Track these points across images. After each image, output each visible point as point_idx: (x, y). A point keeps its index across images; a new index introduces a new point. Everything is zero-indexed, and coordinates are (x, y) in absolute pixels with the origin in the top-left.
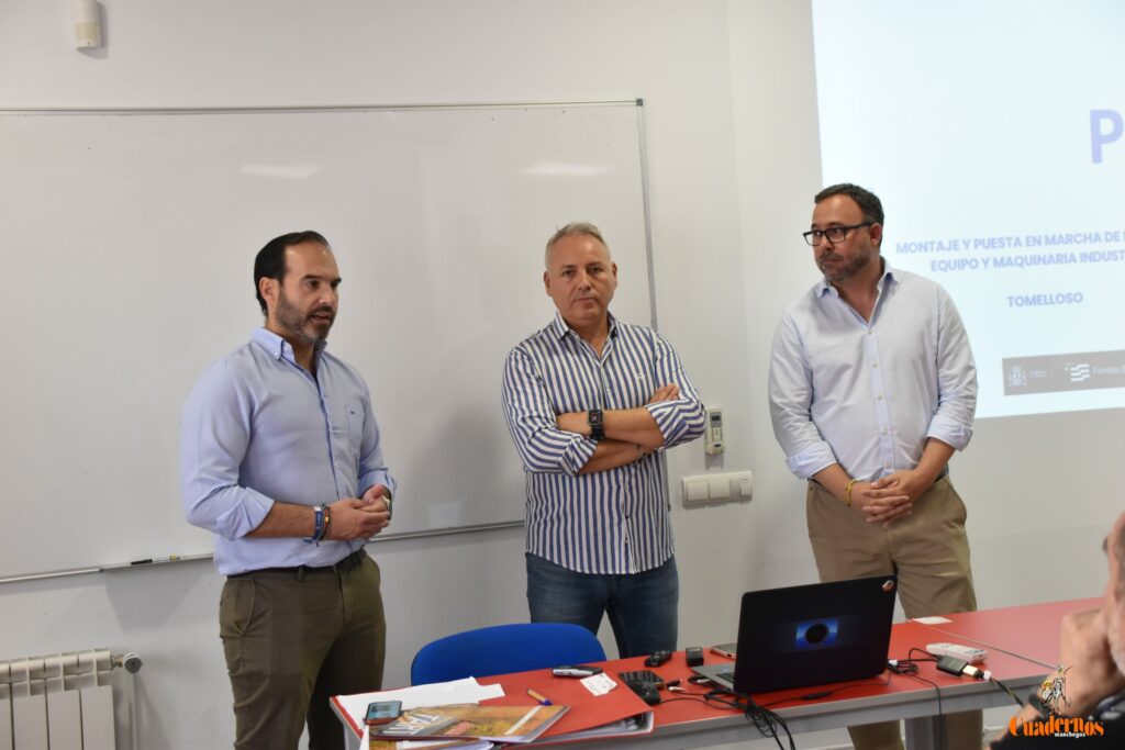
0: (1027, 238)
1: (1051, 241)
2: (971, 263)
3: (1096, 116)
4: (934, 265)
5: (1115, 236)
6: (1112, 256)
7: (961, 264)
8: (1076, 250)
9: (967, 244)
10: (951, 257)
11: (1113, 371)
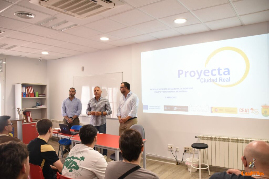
0: (168, 89)
1: (171, 89)
2: (160, 92)
3: (179, 71)
4: (155, 92)
5: (182, 89)
6: (181, 91)
7: (159, 92)
8: (175, 90)
9: (160, 89)
10: (157, 91)
11: (180, 109)
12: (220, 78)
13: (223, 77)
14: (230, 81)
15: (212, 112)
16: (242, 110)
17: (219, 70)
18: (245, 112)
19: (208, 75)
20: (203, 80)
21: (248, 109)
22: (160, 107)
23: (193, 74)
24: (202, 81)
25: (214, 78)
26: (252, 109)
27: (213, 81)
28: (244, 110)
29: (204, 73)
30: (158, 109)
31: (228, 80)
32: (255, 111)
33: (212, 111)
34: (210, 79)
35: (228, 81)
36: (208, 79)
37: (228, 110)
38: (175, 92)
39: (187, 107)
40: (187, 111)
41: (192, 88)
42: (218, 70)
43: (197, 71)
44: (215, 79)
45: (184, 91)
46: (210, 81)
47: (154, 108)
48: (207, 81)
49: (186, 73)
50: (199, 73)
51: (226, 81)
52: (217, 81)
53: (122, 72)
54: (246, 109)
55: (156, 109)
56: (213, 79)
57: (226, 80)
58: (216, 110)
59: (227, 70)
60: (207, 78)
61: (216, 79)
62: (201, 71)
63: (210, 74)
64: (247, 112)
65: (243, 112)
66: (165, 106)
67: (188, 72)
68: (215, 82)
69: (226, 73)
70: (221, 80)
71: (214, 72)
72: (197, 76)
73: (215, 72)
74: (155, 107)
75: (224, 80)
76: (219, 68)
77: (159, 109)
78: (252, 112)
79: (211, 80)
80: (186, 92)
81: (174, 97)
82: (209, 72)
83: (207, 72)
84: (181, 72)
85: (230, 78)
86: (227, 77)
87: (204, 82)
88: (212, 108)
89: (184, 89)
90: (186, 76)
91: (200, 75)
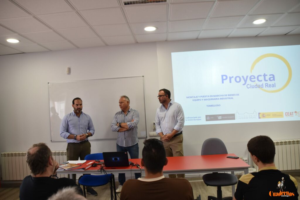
0: (210, 96)
1: (215, 96)
2: (200, 100)
4: (193, 100)
5: (226, 95)
6: (226, 98)
7: (198, 100)
8: (219, 97)
9: (199, 97)
10: (196, 99)
11: (225, 117)
12: (266, 84)
13: (269, 82)
14: (275, 87)
15: (259, 118)
16: (287, 114)
17: (265, 75)
18: (290, 115)
19: (255, 81)
20: (250, 86)
21: (293, 112)
22: (200, 117)
23: (238, 79)
24: (248, 87)
25: (260, 83)
26: (296, 112)
27: (259, 87)
28: (289, 113)
29: (250, 79)
30: (198, 120)
31: (273, 85)
32: (298, 114)
33: (260, 116)
34: (256, 84)
35: (274, 87)
36: (255, 85)
37: (275, 115)
38: (218, 99)
39: (233, 115)
40: (234, 119)
41: (238, 95)
42: (263, 76)
43: (243, 77)
44: (261, 85)
45: (229, 98)
46: (256, 87)
47: (193, 119)
48: (253, 87)
49: (230, 78)
50: (245, 78)
51: (272, 87)
52: (263, 87)
53: (143, 76)
54: (291, 113)
55: (196, 120)
56: (260, 85)
57: (272, 85)
58: (264, 116)
59: (272, 76)
60: (253, 84)
61: (263, 85)
62: (247, 77)
63: (256, 80)
64: (291, 115)
65: (288, 115)
66: (207, 116)
67: (233, 77)
68: (262, 87)
69: (272, 79)
70: (267, 86)
71: (260, 78)
72: (243, 82)
74: (195, 118)
75: (270, 86)
76: (265, 74)
77: (200, 120)
78: (296, 115)
79: (258, 86)
80: (232, 98)
81: (218, 105)
82: (255, 78)
83: (252, 77)
84: (224, 77)
85: (275, 83)
86: (273, 82)
87: (251, 88)
88: (259, 114)
89: (229, 95)
90: (230, 82)
91: (246, 81)
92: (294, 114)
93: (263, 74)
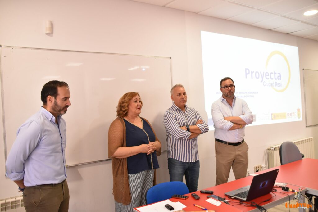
1: (240, 93)
3: (246, 69)
5: (249, 93)
8: (243, 94)
17: (275, 73)
18: (290, 116)
19: (269, 79)
20: (265, 84)
23: (257, 75)
25: (272, 81)
29: (266, 76)
33: (272, 118)
36: (269, 83)
37: (281, 116)
39: (255, 116)
40: (255, 120)
41: (257, 93)
43: (261, 72)
48: (268, 85)
49: (252, 73)
50: (262, 75)
52: (274, 86)
53: (170, 58)
54: (290, 113)
59: (279, 75)
60: (268, 81)
61: (273, 83)
62: (264, 73)
63: (269, 77)
67: (253, 72)
70: (276, 84)
72: (260, 78)
73: (273, 76)
75: (278, 85)
76: (275, 72)
79: (271, 84)
80: (253, 97)
82: (268, 75)
84: (247, 72)
85: (281, 83)
86: (280, 81)
87: (266, 86)
88: (272, 114)
90: (252, 78)
91: (263, 78)
92: (292, 115)
93: (274, 72)
